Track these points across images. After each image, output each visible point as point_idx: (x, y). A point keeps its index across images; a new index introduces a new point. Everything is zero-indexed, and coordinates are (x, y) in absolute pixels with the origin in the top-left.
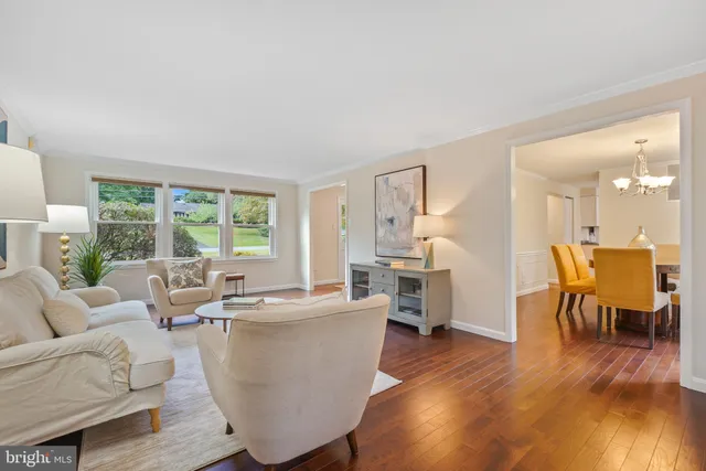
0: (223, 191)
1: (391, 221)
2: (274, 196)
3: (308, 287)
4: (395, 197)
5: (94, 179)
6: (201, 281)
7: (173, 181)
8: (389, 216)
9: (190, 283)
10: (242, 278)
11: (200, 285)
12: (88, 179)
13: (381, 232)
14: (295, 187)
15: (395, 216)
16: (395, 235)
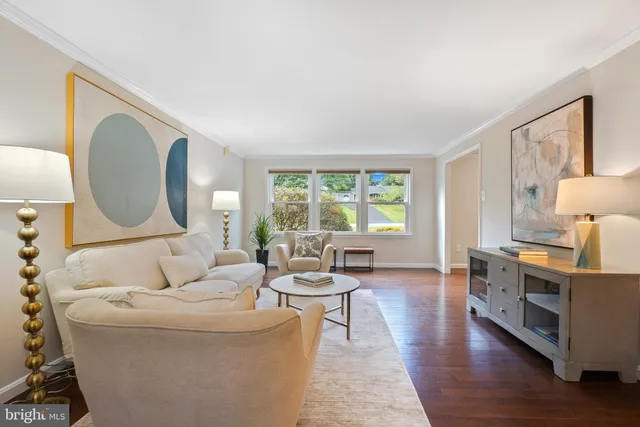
0: (358, 172)
1: (533, 191)
2: (408, 172)
3: (443, 269)
4: (538, 156)
5: (270, 172)
6: (318, 252)
7: (321, 168)
8: (530, 184)
9: (308, 254)
10: (371, 252)
11: (317, 256)
12: (267, 172)
13: (519, 208)
14: (433, 161)
15: (538, 183)
16: (538, 212)
